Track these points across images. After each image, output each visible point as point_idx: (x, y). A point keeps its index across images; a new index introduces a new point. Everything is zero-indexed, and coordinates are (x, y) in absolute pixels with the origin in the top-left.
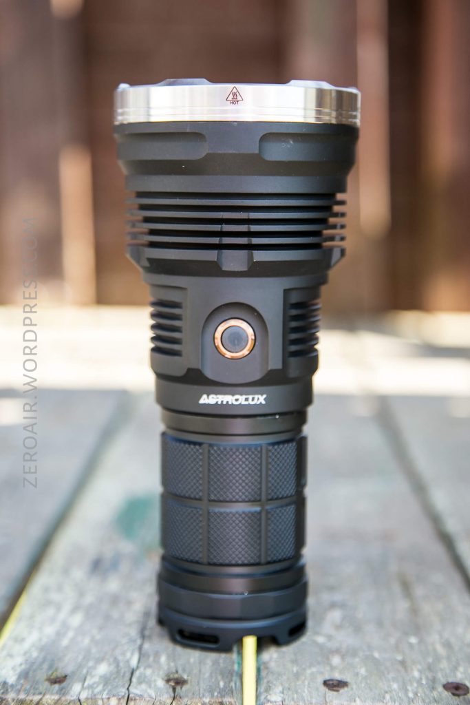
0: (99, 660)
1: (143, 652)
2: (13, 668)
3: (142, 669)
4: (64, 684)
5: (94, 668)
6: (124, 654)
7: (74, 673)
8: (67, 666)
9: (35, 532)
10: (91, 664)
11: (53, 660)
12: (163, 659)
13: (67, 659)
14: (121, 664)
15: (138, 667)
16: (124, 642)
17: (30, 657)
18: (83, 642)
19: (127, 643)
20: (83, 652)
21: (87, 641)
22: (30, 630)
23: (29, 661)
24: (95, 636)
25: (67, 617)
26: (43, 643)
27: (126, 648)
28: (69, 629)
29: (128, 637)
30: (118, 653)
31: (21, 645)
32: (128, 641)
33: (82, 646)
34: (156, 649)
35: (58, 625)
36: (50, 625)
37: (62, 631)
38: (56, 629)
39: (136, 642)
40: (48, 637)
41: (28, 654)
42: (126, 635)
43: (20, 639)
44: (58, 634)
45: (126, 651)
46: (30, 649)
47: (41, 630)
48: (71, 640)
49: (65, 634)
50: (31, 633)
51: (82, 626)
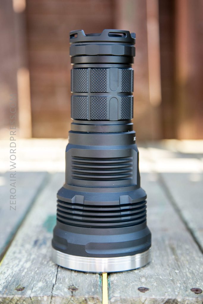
0: (39, 281)
1: (58, 277)
4: (23, 291)
5: (36, 284)
7: (27, 286)
8: (24, 283)
10: (35, 282)
11: (18, 281)
13: (24, 281)
14: (48, 282)
15: (56, 284)
16: (49, 273)
17: (8, 280)
18: (31, 273)
19: (50, 274)
20: (31, 278)
21: (33, 273)
22: (7, 269)
23: (7, 281)
24: (36, 271)
25: (24, 263)
26: (14, 274)
27: (50, 275)
28: (25, 268)
29: (51, 271)
30: (47, 278)
31: (4, 275)
32: (51, 272)
33: (31, 275)
34: (63, 276)
35: (20, 266)
36: (16, 267)
37: (22, 269)
38: (19, 268)
39: (54, 273)
40: (15, 272)
41: (7, 278)
42: (50, 270)
43: (3, 272)
44: (20, 270)
45: (50, 277)
46: (8, 276)
47: (12, 269)
48: (26, 273)
49: (23, 270)
50: (8, 270)
51: (30, 267)
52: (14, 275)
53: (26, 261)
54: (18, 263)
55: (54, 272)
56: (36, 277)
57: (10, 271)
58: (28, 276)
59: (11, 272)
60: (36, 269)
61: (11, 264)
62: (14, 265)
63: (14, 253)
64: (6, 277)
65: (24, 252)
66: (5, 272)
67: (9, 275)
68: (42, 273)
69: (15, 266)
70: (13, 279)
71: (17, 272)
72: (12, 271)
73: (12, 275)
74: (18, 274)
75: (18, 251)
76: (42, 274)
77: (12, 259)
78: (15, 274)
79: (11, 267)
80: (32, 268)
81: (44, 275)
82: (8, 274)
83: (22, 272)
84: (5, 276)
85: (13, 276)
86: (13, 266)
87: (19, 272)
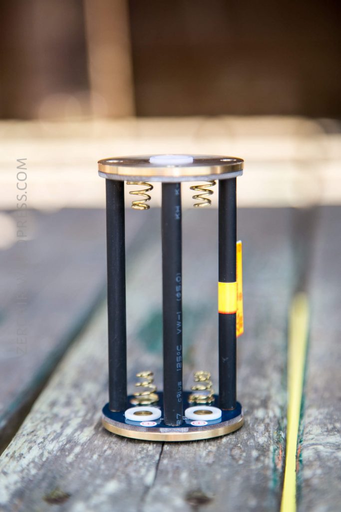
0: (108, 478)
1: (161, 467)
2: (7, 487)
3: (158, 488)
4: (66, 505)
5: (101, 486)
6: (137, 471)
7: (77, 491)
8: (70, 484)
9: (46, 346)
10: (98, 481)
11: (54, 478)
12: (184, 476)
13: (70, 477)
14: (134, 482)
15: (154, 484)
16: (139, 457)
17: (27, 474)
18: (92, 457)
19: (142, 458)
20: (90, 469)
21: (95, 457)
22: (30, 445)
23: (26, 479)
24: (105, 451)
25: (76, 430)
26: (44, 459)
27: (141, 463)
28: (76, 444)
29: (145, 451)
30: (131, 469)
31: (18, 461)
32: (143, 456)
33: (90, 461)
34: (176, 465)
35: (63, 439)
36: (53, 440)
37: (68, 446)
38: (61, 444)
39: (152, 456)
40: (49, 453)
41: (26, 471)
42: (143, 449)
43: (17, 455)
44: (62, 449)
45: (141, 467)
46: (28, 465)
47: (42, 446)
48: (77, 456)
49: (71, 450)
50: (30, 448)
51: (91, 441)
52: (45, 462)
53: (82, 427)
54: (59, 431)
55: (151, 453)
56: (103, 467)
57: (35, 452)
58: (81, 465)
59: (38, 455)
60: (106, 447)
61: (41, 433)
62: (49, 435)
63: (53, 404)
64: (24, 466)
65: (77, 401)
66: (22, 454)
67: (33, 462)
68: (119, 457)
69: (52, 437)
70: (42, 472)
71: (55, 452)
72: (41, 451)
73: (41, 463)
74: (56, 458)
75: (63, 399)
76: (121, 459)
77: (44, 421)
78: (48, 458)
79: (41, 440)
80: (96, 442)
81: (125, 462)
82: (31, 460)
83: (67, 453)
84: (21, 466)
85: (43, 465)
86: (44, 438)
87: (59, 454)
